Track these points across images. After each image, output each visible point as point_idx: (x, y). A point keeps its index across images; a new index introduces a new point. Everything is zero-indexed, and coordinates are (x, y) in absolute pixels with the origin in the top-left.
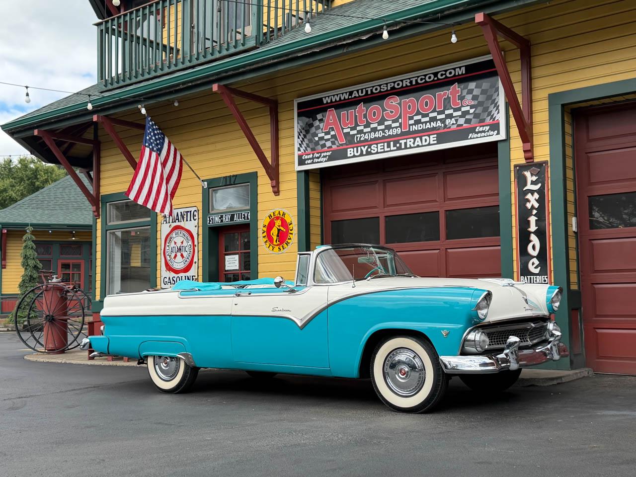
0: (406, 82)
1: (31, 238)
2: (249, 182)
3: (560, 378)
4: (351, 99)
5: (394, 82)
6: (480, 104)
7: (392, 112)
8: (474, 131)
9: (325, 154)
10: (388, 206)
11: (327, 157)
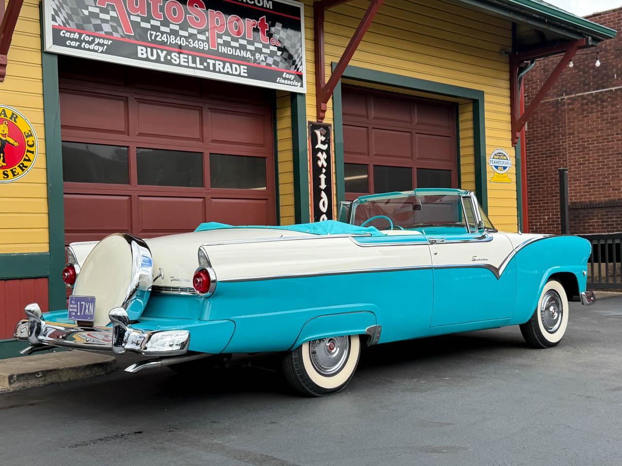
7: (197, 19)
8: (281, 76)
9: (101, 41)
10: (140, 134)
11: (105, 47)
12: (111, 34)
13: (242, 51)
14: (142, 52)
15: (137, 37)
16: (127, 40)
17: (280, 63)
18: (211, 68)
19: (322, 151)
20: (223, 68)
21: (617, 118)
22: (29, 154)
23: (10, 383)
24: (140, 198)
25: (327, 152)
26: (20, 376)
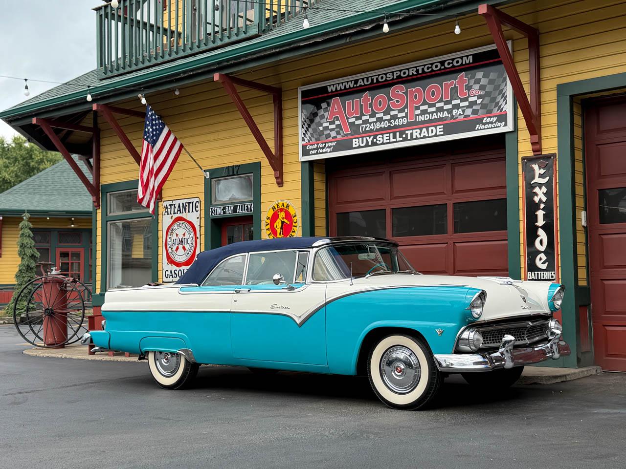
0: (413, 70)
1: (28, 225)
2: (252, 173)
3: (565, 376)
4: (357, 87)
5: (400, 71)
6: (488, 94)
7: (398, 102)
8: (481, 122)
9: (330, 144)
10: (395, 198)
11: (332, 147)
12: (335, 137)
14: (356, 143)
15: (353, 133)
16: (346, 138)
17: (481, 111)
18: (409, 138)
19: (540, 185)
20: (420, 134)
25: (549, 185)
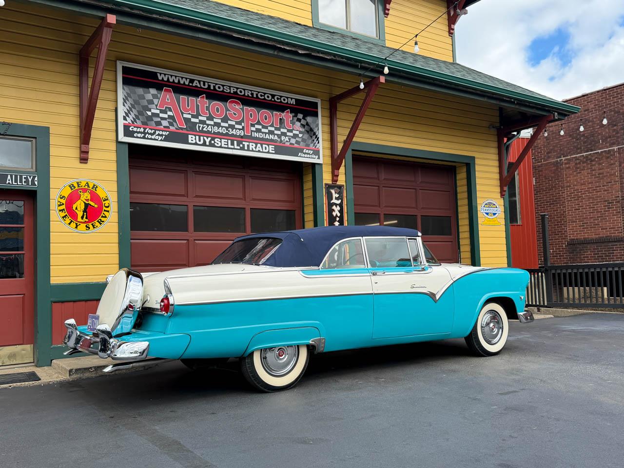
0: (248, 92)
2: (34, 138)
4: (192, 86)
5: (237, 88)
6: (306, 132)
7: (235, 114)
8: (302, 152)
9: (161, 133)
10: (197, 196)
11: (164, 136)
12: (168, 127)
13: (270, 135)
14: (192, 139)
15: (188, 129)
16: (181, 131)
17: (301, 143)
18: (246, 148)
19: (336, 205)
20: (256, 148)
21: (603, 174)
22: (105, 212)
23: (70, 375)
24: (196, 241)
25: (341, 205)
26: (77, 370)
